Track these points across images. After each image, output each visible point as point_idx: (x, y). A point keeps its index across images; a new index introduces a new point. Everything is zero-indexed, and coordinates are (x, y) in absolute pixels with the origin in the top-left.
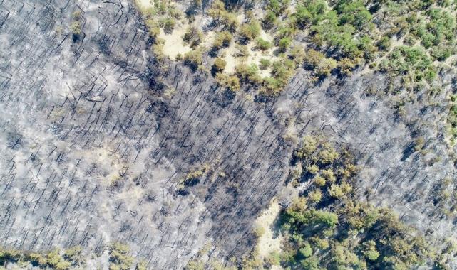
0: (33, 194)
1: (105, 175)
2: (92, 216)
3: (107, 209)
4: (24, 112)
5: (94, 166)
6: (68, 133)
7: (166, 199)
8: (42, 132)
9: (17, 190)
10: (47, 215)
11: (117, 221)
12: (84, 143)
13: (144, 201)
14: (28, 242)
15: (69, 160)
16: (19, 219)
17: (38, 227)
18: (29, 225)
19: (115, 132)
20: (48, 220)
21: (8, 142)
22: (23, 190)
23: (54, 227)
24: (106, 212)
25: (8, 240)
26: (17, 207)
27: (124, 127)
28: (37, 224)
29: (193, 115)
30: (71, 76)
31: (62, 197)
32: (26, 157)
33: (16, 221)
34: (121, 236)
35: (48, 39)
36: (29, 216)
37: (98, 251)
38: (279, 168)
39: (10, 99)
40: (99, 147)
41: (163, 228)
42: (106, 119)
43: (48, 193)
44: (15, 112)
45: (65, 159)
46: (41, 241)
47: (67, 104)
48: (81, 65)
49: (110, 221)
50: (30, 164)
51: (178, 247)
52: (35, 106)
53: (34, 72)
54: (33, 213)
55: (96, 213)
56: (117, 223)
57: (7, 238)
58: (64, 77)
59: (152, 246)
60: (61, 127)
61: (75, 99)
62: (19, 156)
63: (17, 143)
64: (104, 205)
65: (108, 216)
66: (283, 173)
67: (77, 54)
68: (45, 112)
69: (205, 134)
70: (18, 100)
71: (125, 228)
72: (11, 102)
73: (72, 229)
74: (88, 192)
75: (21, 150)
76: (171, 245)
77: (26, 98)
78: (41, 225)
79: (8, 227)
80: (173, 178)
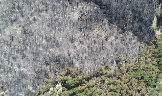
0: (86, 53)
1: (102, 37)
2: (106, 51)
3: (109, 47)
4: (69, 30)
5: (98, 35)
6: (84, 30)
7: (121, 36)
8: (77, 33)
9: (81, 55)
10: (93, 58)
11: (113, 49)
12: (90, 30)
13: (116, 40)
14: (92, 70)
15: (90, 37)
16: (86, 64)
17: (93, 63)
18: (90, 64)
19: (95, 23)
20: (94, 59)
21: (70, 41)
22: (83, 54)
23: (97, 61)
24: (109, 48)
25: (86, 73)
26: (84, 60)
27: (97, 20)
28: (92, 62)
29: (116, 3)
30: (75, 12)
31: (95, 50)
32: (78, 43)
33: (86, 65)
34: (116, 53)
35: (61, 4)
36: (89, 61)
37: (112, 62)
38: (152, 3)
39: (63, 28)
40: (94, 30)
41: (126, 45)
42: (91, 20)
43: (90, 51)
44: (67, 31)
45: (89, 37)
46: (95, 68)
47: (79, 20)
48: (75, 7)
49: (111, 50)
50: (80, 44)
51: (133, 49)
52: (71, 26)
53: (64, 16)
54: (89, 60)
55: (106, 50)
56: (113, 50)
57: (85, 72)
58: (73, 13)
59: (126, 52)
60: (81, 29)
61: (81, 18)
62: (76, 43)
63: (73, 40)
64: (107, 46)
65: (110, 49)
66: (154, 4)
67: (72, 4)
68: (75, 26)
69: (122, 7)
70: (65, 27)
71: (116, 50)
72: (64, 29)
73: (102, 59)
74: (101, 44)
75: (75, 42)
76: (131, 49)
77: (68, 25)
78: (93, 62)
79: (84, 68)
80: (118, 29)
